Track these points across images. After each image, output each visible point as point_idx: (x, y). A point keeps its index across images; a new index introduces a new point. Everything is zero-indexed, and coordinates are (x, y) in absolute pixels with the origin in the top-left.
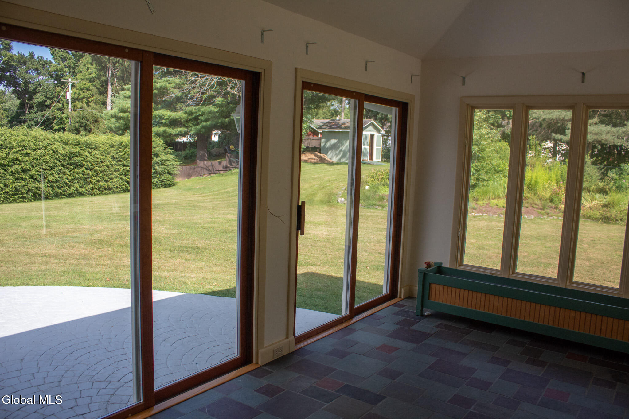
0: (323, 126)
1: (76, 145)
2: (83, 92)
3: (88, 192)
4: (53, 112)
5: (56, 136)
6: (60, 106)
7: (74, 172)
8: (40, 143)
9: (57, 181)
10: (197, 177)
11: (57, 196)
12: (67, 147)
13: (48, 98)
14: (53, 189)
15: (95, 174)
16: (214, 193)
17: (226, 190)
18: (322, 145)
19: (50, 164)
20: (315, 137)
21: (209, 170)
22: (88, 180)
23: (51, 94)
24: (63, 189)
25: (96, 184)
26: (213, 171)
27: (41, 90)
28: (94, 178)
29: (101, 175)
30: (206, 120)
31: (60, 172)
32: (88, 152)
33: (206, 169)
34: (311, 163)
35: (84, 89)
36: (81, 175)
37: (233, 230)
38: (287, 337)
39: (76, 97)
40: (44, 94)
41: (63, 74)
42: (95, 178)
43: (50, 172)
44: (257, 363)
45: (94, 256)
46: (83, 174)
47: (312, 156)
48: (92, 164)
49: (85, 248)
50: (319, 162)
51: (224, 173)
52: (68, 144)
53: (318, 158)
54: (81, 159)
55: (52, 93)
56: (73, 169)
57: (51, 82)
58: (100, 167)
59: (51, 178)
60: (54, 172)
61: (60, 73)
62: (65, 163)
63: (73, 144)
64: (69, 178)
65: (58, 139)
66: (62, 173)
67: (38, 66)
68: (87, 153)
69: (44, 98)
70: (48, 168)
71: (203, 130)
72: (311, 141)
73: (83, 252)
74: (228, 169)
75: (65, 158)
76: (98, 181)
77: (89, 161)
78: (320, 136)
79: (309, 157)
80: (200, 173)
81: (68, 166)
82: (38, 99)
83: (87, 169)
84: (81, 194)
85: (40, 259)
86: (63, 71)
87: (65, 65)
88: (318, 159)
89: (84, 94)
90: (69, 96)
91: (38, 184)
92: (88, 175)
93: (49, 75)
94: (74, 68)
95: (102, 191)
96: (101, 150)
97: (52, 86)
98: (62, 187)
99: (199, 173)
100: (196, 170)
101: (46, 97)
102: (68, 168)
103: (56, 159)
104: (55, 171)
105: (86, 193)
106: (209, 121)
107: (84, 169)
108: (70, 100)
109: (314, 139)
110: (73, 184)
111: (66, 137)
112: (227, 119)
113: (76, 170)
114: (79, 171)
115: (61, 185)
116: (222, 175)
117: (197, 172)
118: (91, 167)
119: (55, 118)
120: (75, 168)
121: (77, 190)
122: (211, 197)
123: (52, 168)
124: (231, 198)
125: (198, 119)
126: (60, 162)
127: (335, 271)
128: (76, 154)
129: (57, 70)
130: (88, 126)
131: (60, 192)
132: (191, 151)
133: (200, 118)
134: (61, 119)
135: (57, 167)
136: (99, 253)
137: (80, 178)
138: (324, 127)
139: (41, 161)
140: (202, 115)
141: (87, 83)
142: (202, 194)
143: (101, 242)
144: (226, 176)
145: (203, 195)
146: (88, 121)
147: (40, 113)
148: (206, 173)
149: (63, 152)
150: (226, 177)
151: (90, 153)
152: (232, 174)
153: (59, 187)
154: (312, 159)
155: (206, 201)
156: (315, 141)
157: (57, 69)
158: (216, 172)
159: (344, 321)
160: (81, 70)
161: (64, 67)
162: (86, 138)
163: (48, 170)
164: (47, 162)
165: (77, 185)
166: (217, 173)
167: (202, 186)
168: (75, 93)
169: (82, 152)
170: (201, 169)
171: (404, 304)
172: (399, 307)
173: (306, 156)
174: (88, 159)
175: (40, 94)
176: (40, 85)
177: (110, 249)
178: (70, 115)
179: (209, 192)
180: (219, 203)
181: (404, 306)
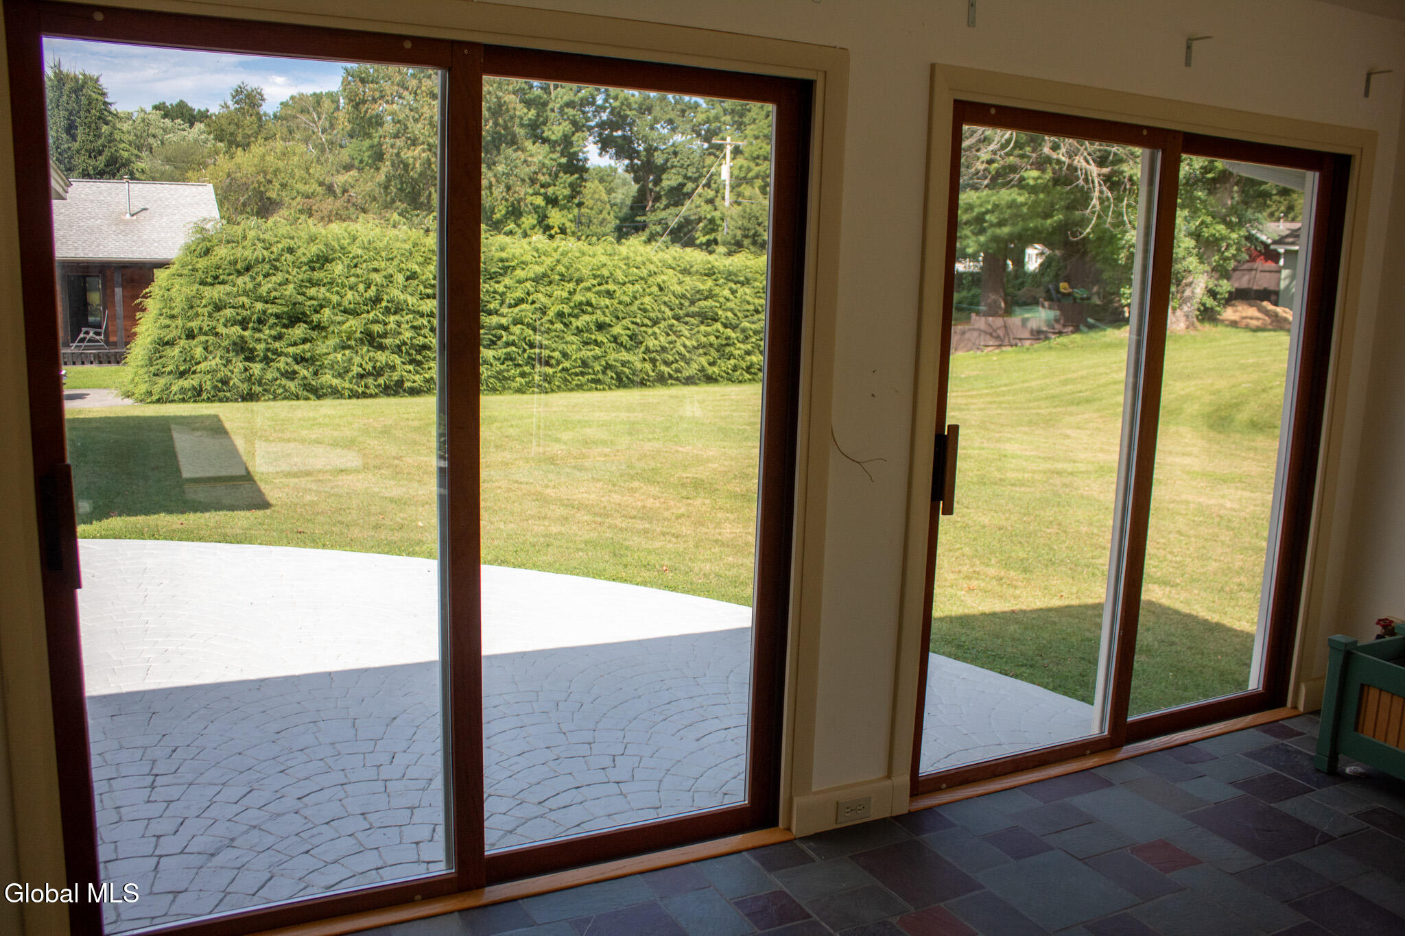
0: (1287, 236)
1: (706, 275)
2: (757, 165)
3: (724, 374)
4: (697, 207)
5: (667, 256)
6: (711, 194)
7: (698, 332)
8: (635, 270)
9: (664, 349)
10: (968, 350)
11: (662, 380)
12: (687, 279)
13: (689, 178)
14: (655, 366)
15: (741, 337)
16: (998, 390)
17: (1026, 385)
18: (1283, 285)
19: (651, 314)
20: (1270, 265)
21: (998, 337)
22: (728, 349)
23: (695, 170)
24: (674, 366)
25: (743, 359)
26: (1006, 340)
27: (676, 163)
28: (739, 345)
29: (754, 340)
30: (1001, 224)
31: (671, 330)
32: (730, 289)
33: (991, 335)
34: (1248, 328)
35: (758, 157)
36: (712, 339)
37: (1001, 480)
38: (889, 776)
39: (742, 175)
40: (683, 171)
41: (719, 128)
42: (742, 346)
43: (650, 331)
44: (789, 829)
45: (666, 514)
46: (717, 337)
47: (1252, 312)
48: (735, 315)
49: (660, 495)
50: (1270, 327)
51: (1031, 345)
52: (689, 273)
53: (1267, 315)
54: (715, 304)
55: (697, 169)
56: (698, 326)
57: (698, 145)
58: (753, 323)
59: (651, 343)
60: (657, 331)
61: (714, 125)
62: (681, 312)
63: (701, 274)
64: (688, 343)
65: (670, 262)
66: (675, 332)
67: (672, 115)
68: (726, 293)
69: (680, 180)
70: (646, 321)
71: (994, 245)
72: (1259, 275)
73: (650, 503)
74: (1042, 336)
75: (682, 301)
76: (748, 353)
77: (731, 310)
78: (1281, 262)
79: (1244, 314)
80: (977, 342)
81: (687, 319)
82: (670, 180)
83: (725, 326)
84: (710, 379)
85: (561, 511)
86: (720, 122)
87: (725, 110)
88: (1267, 318)
89: (758, 168)
90: (725, 174)
91: (625, 354)
92: (728, 338)
93: (693, 131)
94: (742, 116)
95: (755, 374)
96: (758, 287)
97: (697, 155)
98: (673, 362)
99: (974, 344)
100: (967, 335)
101: (686, 177)
102: (686, 323)
103: (665, 303)
104: (659, 328)
105: (722, 377)
106: (1005, 225)
107: (718, 326)
108: (727, 183)
109: (1267, 269)
110: (695, 357)
111: (687, 258)
112: (1049, 221)
113: (703, 328)
114: (709, 329)
115: (670, 357)
116: (1028, 349)
117: (969, 340)
118: (734, 322)
119: (700, 220)
120: (702, 323)
121: (702, 370)
122: (989, 399)
123: (655, 322)
124: (1031, 405)
125: (985, 221)
126: (672, 310)
127: (1211, 605)
128: (706, 293)
129: (708, 121)
130: (760, 235)
131: (669, 374)
132: (972, 292)
133: (988, 217)
134: (712, 221)
135: (665, 320)
136: (679, 508)
137: (711, 345)
138: (1290, 240)
139: (634, 308)
140: (992, 211)
141: (764, 145)
142: (969, 390)
143: (697, 484)
144: (1036, 351)
145: (970, 393)
146: (759, 224)
147: (672, 210)
148: (991, 343)
149: (678, 289)
150: (1035, 355)
151: (733, 292)
152: (1050, 348)
153: (667, 363)
154: (1251, 318)
155: (973, 407)
156: (1268, 274)
157: (708, 118)
158: (1013, 342)
159: (1088, 752)
160: (755, 116)
161: (722, 113)
162: (728, 261)
163: (646, 326)
164: (645, 311)
165: (703, 360)
166: (1016, 345)
167: (975, 373)
168: (741, 168)
169: (717, 290)
170: (980, 335)
171: (1299, 729)
172: (1275, 736)
173: (1236, 311)
174: (729, 305)
175: (673, 171)
176: (675, 154)
177: (707, 502)
178: (726, 213)
179: (987, 388)
180: (1000, 414)
181: (1291, 733)
